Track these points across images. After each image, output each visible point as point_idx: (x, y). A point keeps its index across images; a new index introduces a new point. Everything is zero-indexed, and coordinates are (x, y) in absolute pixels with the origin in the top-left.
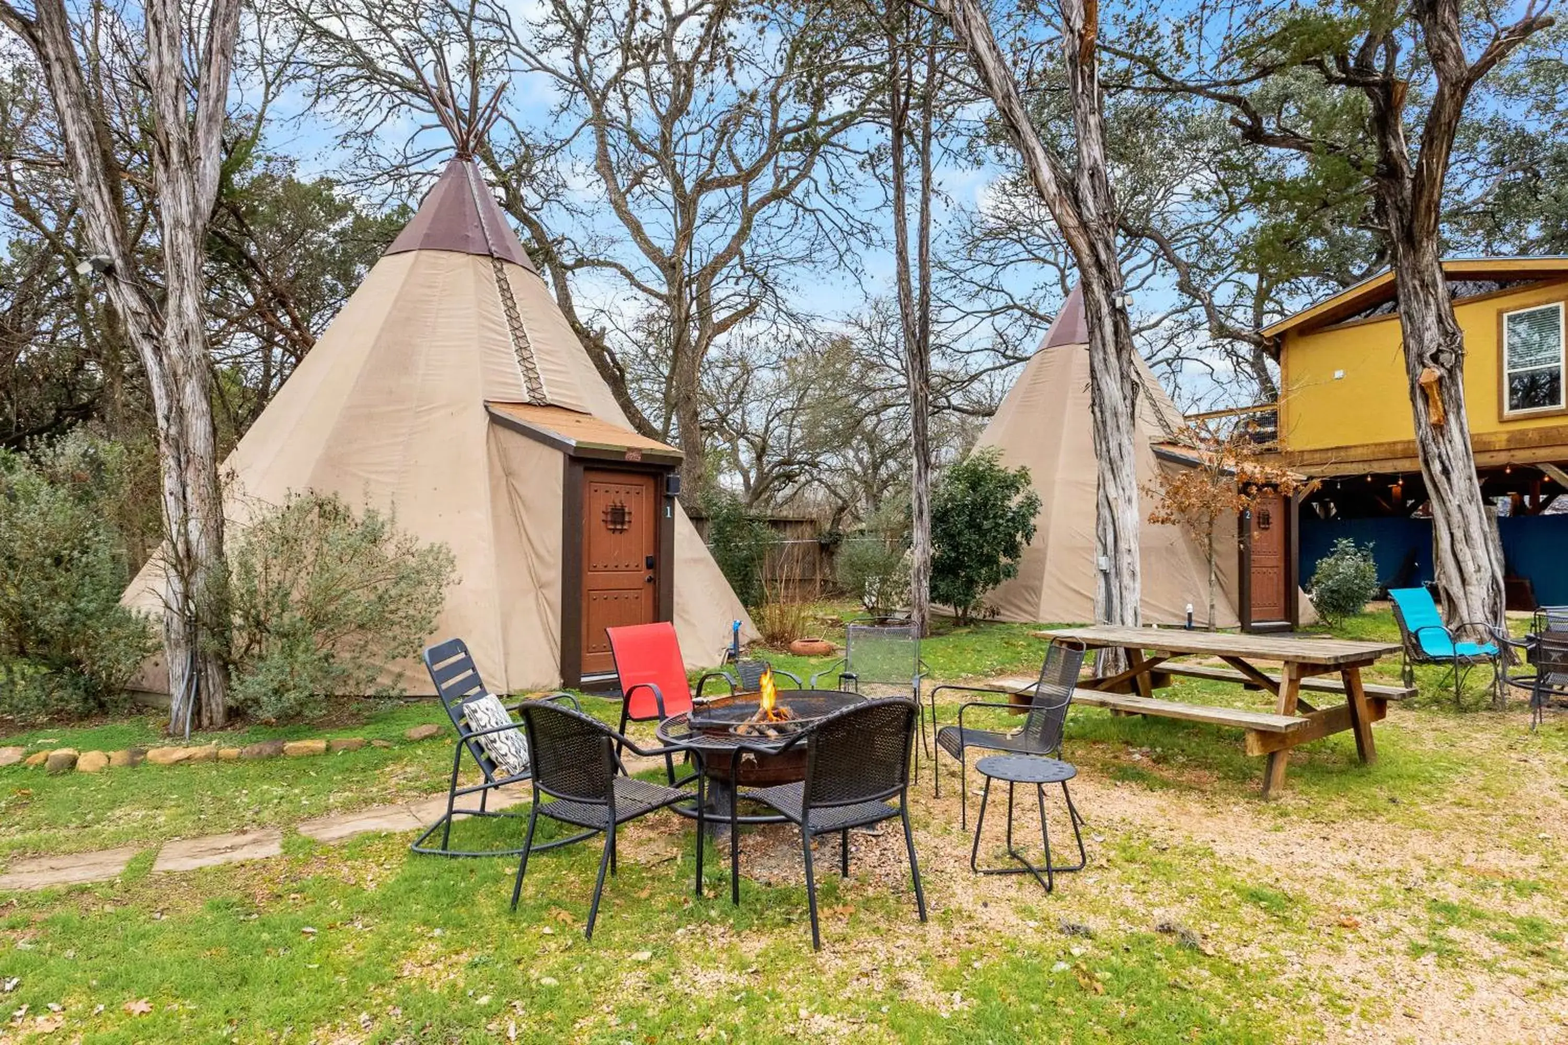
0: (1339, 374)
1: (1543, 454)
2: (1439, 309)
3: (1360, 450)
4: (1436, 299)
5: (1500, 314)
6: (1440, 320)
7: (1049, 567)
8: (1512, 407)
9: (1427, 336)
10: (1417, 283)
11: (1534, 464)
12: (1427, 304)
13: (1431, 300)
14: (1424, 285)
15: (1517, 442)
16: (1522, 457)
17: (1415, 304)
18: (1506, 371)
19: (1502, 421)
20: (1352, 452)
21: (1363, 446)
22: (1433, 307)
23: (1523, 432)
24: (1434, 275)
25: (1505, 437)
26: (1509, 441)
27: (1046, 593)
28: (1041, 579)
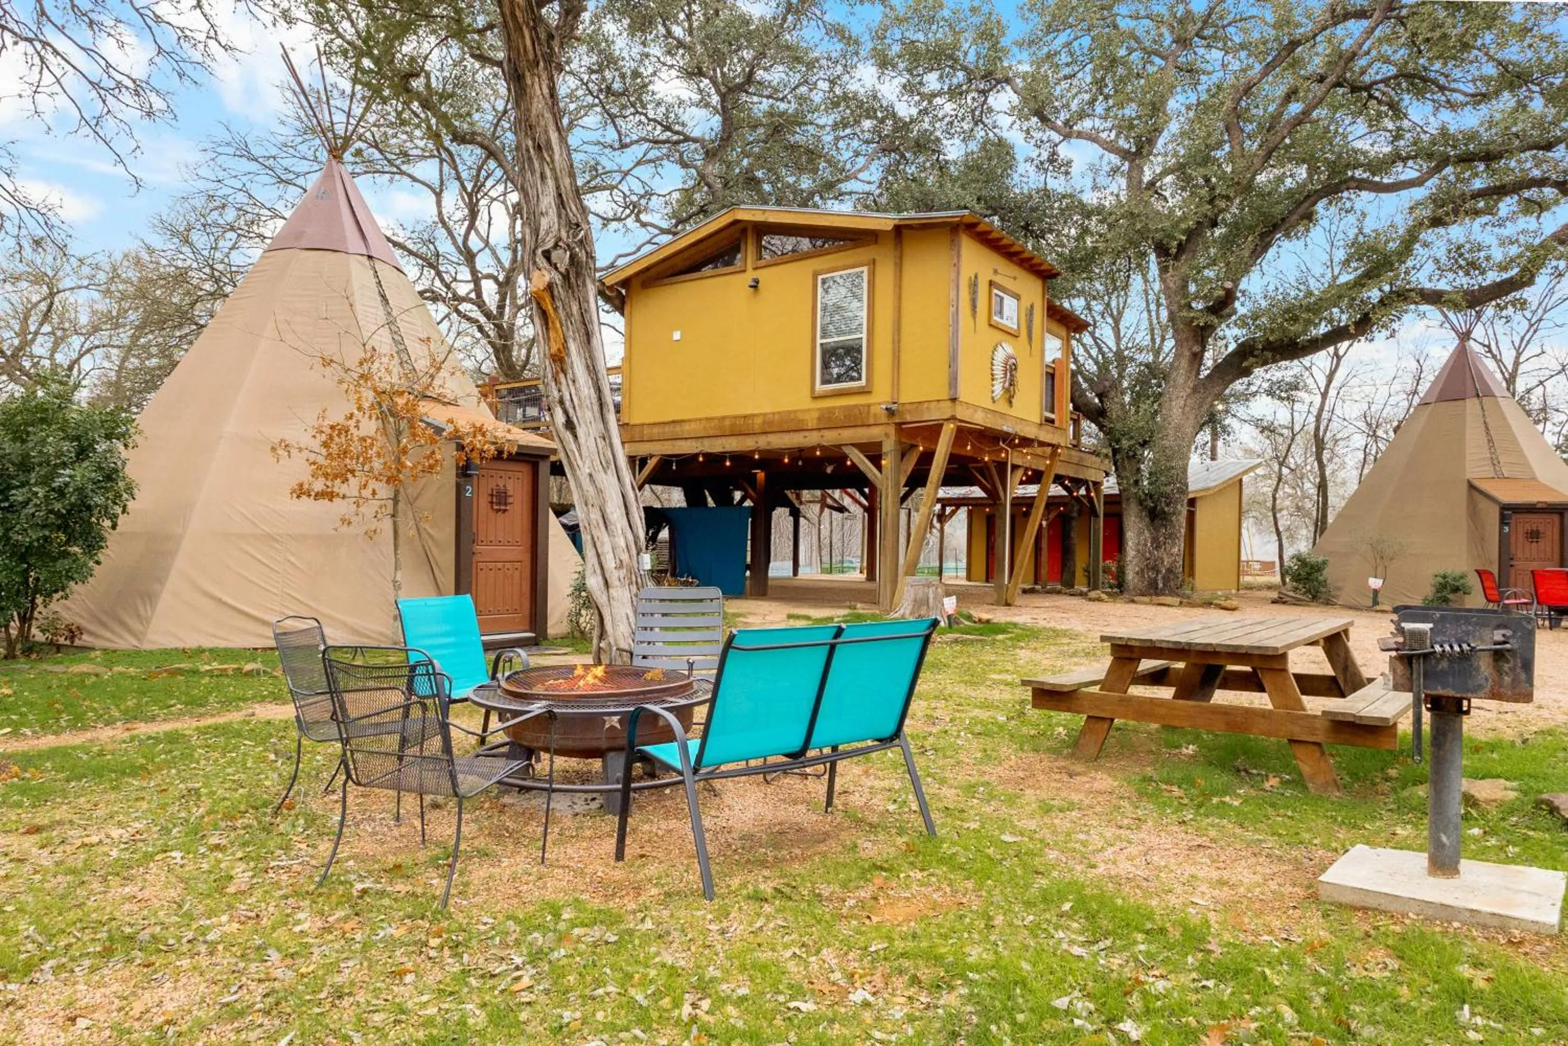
0: (677, 336)
1: (847, 435)
2: (558, 188)
3: (693, 425)
4: (553, 170)
5: (815, 275)
6: (561, 202)
7: (180, 563)
8: (824, 382)
9: (544, 223)
10: (530, 143)
11: (839, 446)
12: (543, 177)
13: (548, 173)
14: (539, 148)
15: (828, 422)
16: (830, 437)
17: (529, 174)
18: (819, 341)
19: (815, 398)
20: (687, 427)
21: (695, 420)
22: (550, 182)
23: (831, 410)
24: (546, 132)
25: (815, 415)
26: (819, 419)
27: (166, 600)
28: (161, 581)
